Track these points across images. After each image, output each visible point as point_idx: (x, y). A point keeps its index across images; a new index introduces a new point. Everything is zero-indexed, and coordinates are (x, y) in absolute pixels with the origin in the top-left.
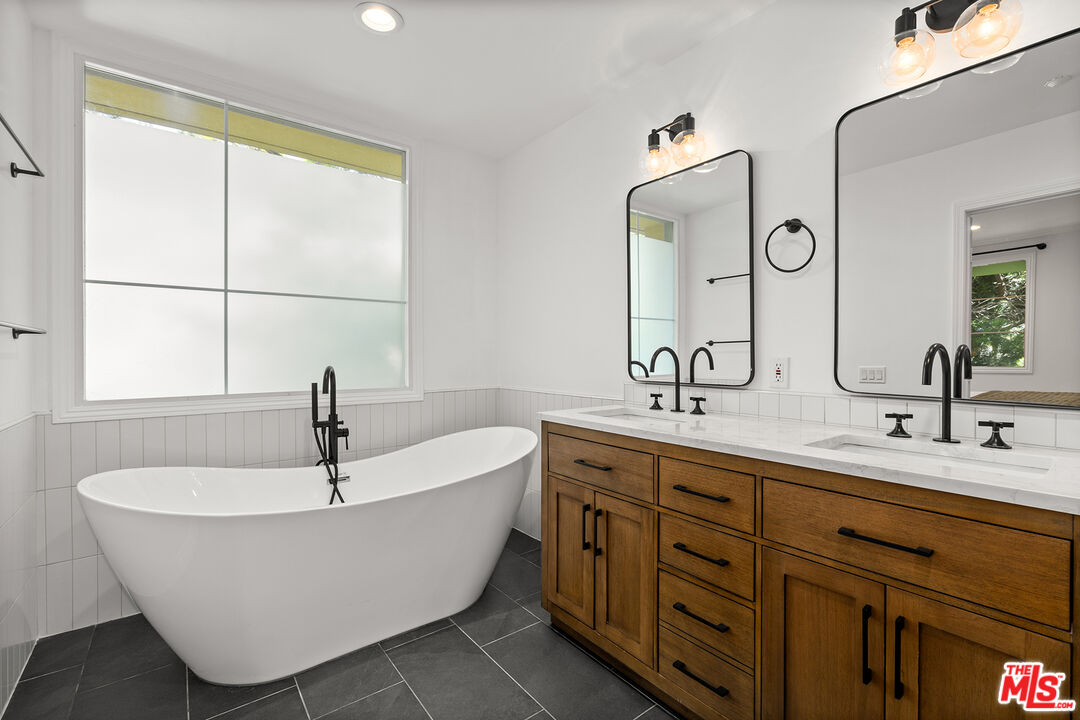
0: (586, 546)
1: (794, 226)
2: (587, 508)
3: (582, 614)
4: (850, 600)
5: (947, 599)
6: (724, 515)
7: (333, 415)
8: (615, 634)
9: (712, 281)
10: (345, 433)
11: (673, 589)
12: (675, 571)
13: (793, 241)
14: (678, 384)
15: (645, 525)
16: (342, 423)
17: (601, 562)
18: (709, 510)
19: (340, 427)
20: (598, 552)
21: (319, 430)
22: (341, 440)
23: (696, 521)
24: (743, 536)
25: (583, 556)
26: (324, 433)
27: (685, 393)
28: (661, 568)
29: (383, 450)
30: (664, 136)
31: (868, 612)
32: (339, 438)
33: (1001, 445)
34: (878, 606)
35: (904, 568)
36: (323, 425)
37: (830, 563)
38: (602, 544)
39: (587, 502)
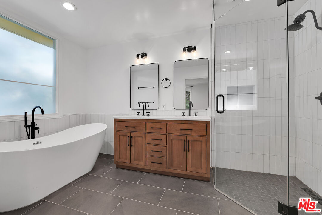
0: (128, 145)
1: (166, 79)
2: (128, 137)
3: (127, 161)
4: (182, 140)
5: (194, 136)
6: (161, 131)
7: (33, 123)
8: (136, 162)
9: (139, 88)
10: (38, 128)
11: (150, 148)
12: (151, 144)
13: (166, 82)
14: (143, 110)
15: (144, 137)
16: (37, 125)
17: (132, 148)
18: (158, 131)
19: (36, 126)
20: (132, 146)
21: (28, 128)
22: (36, 131)
23: (155, 133)
24: (164, 134)
25: (127, 147)
26: (29, 129)
27: (145, 112)
28: (148, 144)
29: (49, 134)
30: (140, 56)
31: (184, 140)
32: (35, 130)
33: (196, 116)
34: (185, 140)
35: (189, 132)
36: (29, 126)
37: (179, 135)
38: (133, 144)
39: (128, 135)
